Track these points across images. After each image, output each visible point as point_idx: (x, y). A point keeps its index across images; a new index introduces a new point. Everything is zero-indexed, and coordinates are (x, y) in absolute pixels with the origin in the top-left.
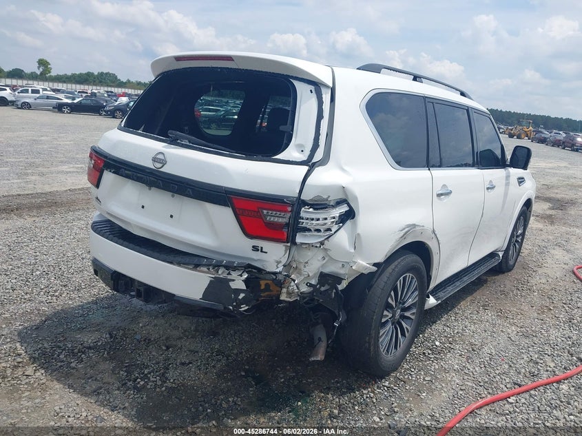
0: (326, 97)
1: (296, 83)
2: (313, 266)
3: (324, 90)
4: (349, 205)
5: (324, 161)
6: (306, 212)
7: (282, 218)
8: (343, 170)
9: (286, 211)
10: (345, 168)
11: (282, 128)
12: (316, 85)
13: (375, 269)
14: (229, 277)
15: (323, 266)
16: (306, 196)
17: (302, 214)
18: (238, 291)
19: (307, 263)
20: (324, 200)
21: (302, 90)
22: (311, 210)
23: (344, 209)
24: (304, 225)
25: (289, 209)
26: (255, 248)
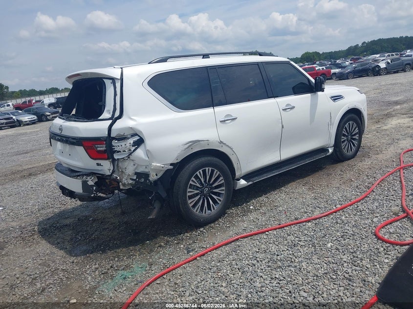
0: (118, 85)
1: (105, 80)
2: (130, 169)
3: (116, 81)
4: (139, 136)
5: (120, 117)
6: (114, 143)
7: (102, 148)
8: (131, 119)
9: (103, 144)
10: (132, 117)
11: (100, 103)
12: (113, 80)
13: (171, 167)
14: (87, 180)
15: (136, 169)
16: (113, 135)
17: (113, 144)
18: (92, 186)
19: (126, 168)
20: (122, 136)
21: (108, 83)
22: (116, 141)
23: (136, 138)
24: (116, 149)
25: (105, 143)
26: (98, 165)
